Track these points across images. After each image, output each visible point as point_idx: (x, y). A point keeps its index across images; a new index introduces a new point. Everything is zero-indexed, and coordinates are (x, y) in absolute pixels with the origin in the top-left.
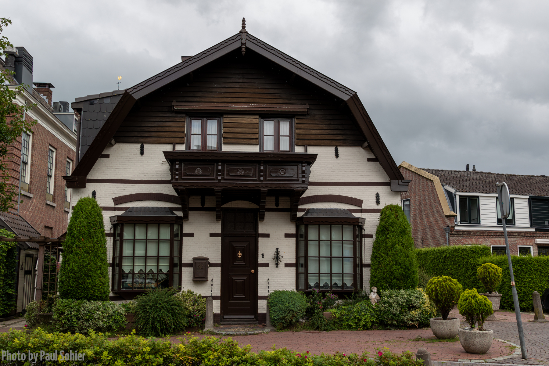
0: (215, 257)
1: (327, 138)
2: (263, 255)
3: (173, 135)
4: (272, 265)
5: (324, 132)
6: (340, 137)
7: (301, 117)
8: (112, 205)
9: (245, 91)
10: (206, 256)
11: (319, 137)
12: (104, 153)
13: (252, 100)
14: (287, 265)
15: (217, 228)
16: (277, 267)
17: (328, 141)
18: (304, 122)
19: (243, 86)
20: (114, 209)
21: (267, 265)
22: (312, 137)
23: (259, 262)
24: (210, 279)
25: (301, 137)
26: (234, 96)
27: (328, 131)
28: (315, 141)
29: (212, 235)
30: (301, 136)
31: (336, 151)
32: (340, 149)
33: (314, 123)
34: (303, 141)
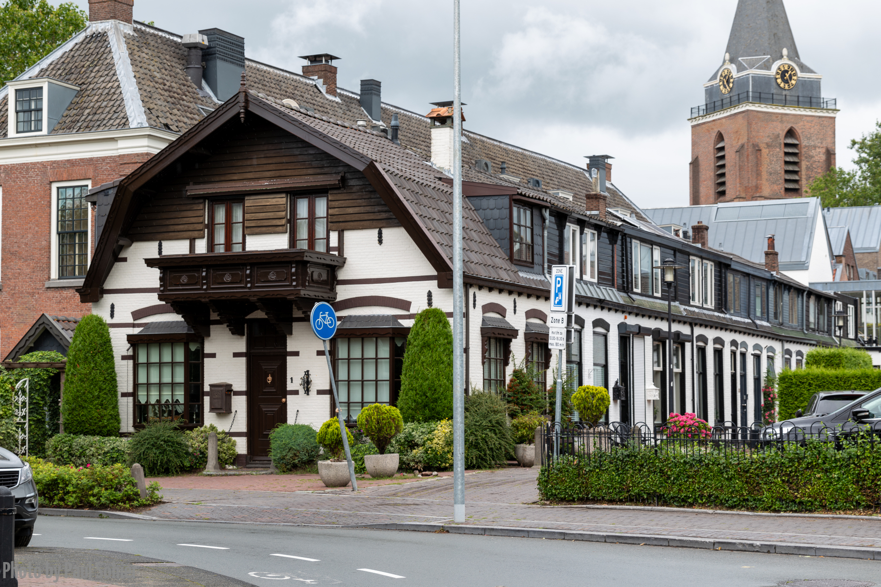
0: (240, 383)
1: (366, 218)
2: (292, 378)
3: (191, 227)
4: (302, 391)
5: (362, 209)
6: (384, 215)
7: (335, 192)
8: (130, 320)
9: (270, 162)
10: (229, 382)
11: (356, 217)
12: (122, 255)
13: (278, 173)
14: (320, 392)
15: (241, 345)
16: (308, 394)
17: (368, 222)
18: (338, 198)
19: (268, 155)
20: (134, 326)
21: (296, 392)
22: (348, 218)
23: (288, 389)
24: (233, 410)
25: (335, 219)
26: (257, 170)
27: (368, 209)
28: (352, 223)
29: (236, 355)
30: (335, 217)
31: (380, 234)
32: (385, 231)
33: (351, 198)
34: (338, 224)
